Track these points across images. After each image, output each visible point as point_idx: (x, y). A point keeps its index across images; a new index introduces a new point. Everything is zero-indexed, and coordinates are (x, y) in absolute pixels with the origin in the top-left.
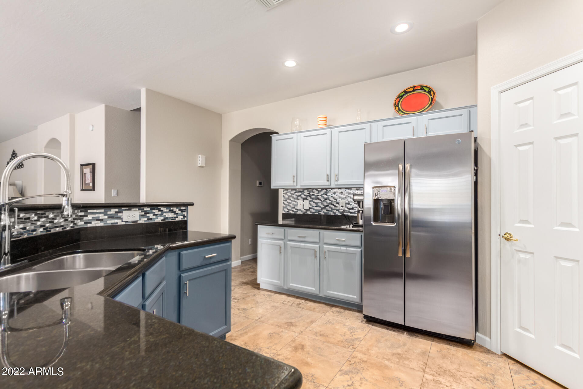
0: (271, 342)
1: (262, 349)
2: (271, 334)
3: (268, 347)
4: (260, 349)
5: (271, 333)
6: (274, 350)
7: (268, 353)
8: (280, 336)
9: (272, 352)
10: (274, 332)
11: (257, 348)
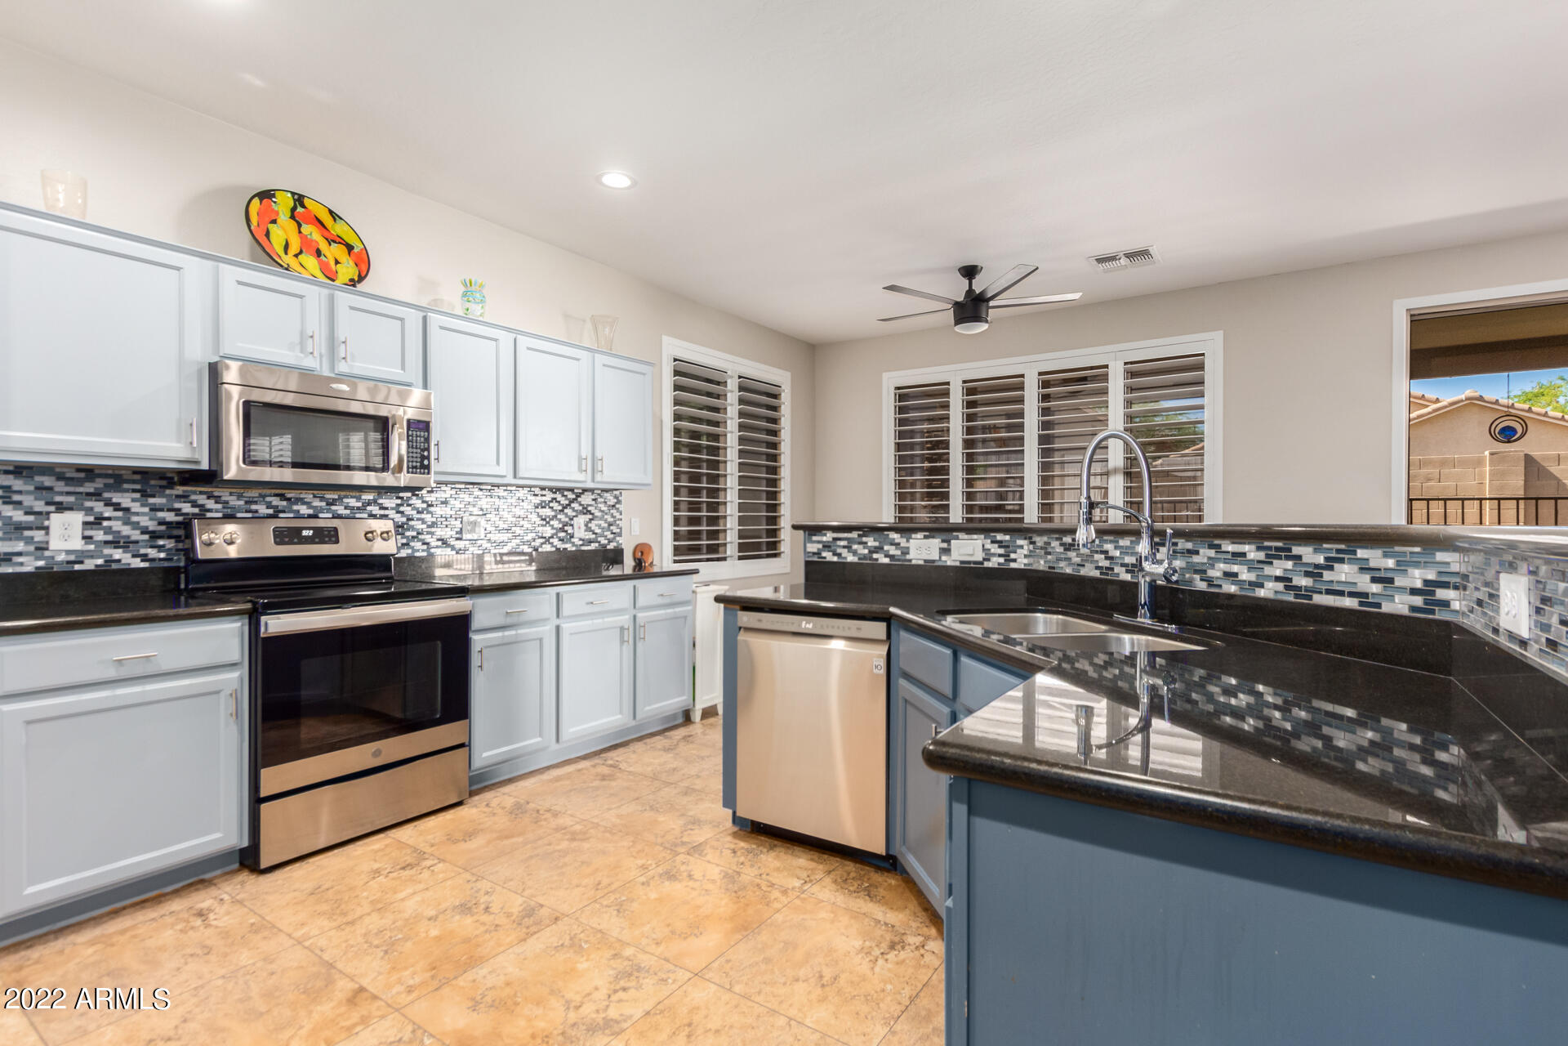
0: (699, 907)
1: (723, 891)
2: (696, 931)
3: (708, 894)
4: (727, 889)
5: (695, 935)
6: (692, 888)
7: (708, 880)
8: (668, 925)
9: (698, 883)
10: (685, 938)
11: (736, 892)
